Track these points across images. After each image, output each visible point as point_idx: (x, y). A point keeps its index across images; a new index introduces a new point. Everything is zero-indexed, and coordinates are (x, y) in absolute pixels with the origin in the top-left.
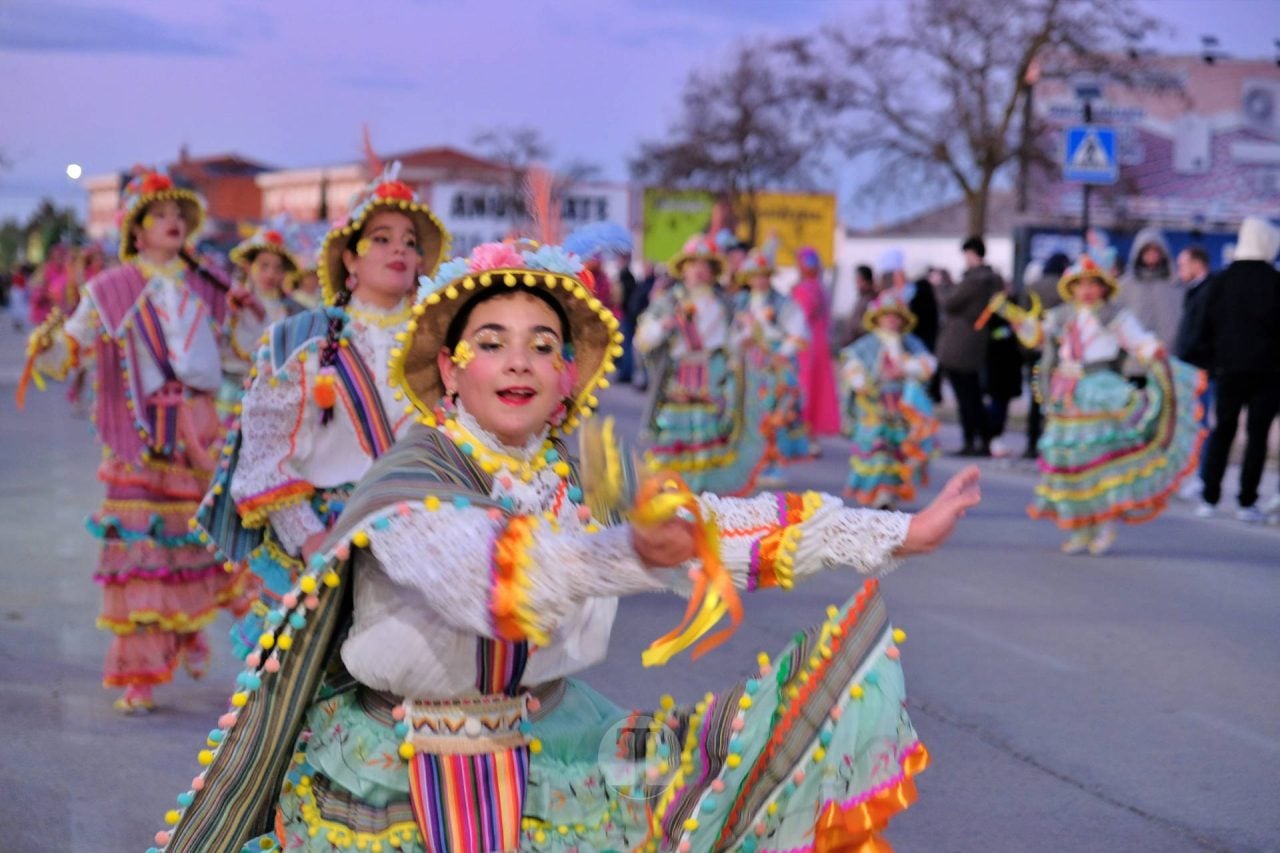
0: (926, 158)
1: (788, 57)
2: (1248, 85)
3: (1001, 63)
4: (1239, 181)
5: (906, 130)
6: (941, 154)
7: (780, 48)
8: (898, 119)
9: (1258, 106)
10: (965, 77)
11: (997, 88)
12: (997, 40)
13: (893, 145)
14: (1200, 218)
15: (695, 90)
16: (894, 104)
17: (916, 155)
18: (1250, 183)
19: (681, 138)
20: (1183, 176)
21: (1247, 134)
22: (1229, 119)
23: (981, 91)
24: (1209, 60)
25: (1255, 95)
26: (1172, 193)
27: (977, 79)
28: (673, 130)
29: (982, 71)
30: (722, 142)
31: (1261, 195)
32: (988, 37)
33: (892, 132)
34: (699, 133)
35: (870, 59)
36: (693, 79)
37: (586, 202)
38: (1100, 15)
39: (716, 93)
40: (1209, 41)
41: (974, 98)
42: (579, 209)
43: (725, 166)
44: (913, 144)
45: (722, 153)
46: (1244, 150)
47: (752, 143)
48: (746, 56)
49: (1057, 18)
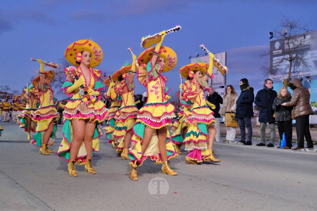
35: (58, 75)
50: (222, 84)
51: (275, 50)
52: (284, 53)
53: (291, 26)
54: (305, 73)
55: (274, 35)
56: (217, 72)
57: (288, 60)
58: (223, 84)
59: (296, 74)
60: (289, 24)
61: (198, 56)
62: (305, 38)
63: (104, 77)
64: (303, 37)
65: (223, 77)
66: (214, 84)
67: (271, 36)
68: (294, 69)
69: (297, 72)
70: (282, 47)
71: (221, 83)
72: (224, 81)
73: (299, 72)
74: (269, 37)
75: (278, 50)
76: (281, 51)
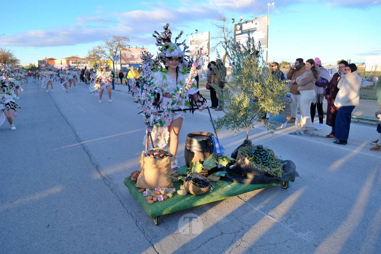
0: (108, 58)
1: (99, 48)
5: (106, 55)
6: (110, 57)
7: (98, 47)
8: (105, 54)
10: (111, 50)
12: (113, 47)
13: (105, 57)
14: (137, 63)
15: (89, 51)
16: (105, 53)
17: (107, 58)
19: (88, 56)
22: (139, 53)
24: (137, 48)
26: (135, 60)
28: (87, 55)
29: (112, 50)
30: (93, 56)
33: (105, 55)
34: (90, 55)
36: (89, 50)
37: (86, 62)
38: (123, 44)
39: (91, 52)
41: (112, 52)
42: (85, 63)
43: (93, 59)
44: (107, 57)
45: (92, 57)
47: (95, 56)
48: (94, 48)
51: (237, 31)
52: (242, 33)
53: (224, 20)
55: (235, 20)
56: (204, 46)
61: (192, 34)
62: (252, 23)
65: (207, 49)
66: (202, 54)
70: (241, 29)
72: (208, 52)
74: (232, 22)
75: (239, 30)
76: (240, 32)
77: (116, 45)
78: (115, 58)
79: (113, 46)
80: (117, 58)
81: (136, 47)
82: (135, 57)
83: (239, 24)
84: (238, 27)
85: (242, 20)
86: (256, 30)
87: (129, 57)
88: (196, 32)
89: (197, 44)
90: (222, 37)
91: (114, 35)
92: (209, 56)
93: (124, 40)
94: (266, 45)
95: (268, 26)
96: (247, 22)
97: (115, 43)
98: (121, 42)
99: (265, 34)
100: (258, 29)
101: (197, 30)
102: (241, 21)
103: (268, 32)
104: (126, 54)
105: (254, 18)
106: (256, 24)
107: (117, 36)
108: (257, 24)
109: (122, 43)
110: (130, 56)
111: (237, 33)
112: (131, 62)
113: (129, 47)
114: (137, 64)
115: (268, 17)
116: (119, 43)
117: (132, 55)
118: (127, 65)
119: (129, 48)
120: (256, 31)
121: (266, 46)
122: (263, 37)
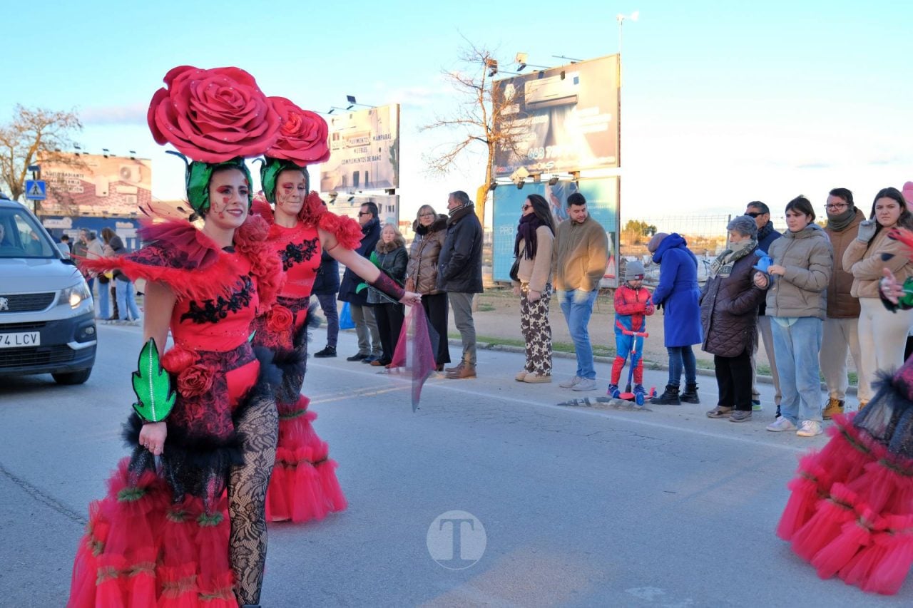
2: (122, 166)
3: (19, 156)
4: (120, 200)
9: (125, 173)
11: (18, 166)
12: (15, 149)
14: (105, 212)
18: (125, 200)
20: (99, 197)
21: (122, 183)
22: (115, 178)
23: (11, 167)
24: (106, 157)
25: (124, 169)
26: (96, 204)
27: (9, 163)
29: (11, 159)
31: (128, 205)
32: (12, 148)
40: (107, 150)
41: (8, 169)
46: (121, 189)
49: (41, 140)
50: (390, 186)
51: (506, 104)
52: (524, 113)
53: (484, 59)
54: (567, 164)
55: (499, 68)
56: (379, 154)
57: (483, 140)
58: (392, 183)
59: (548, 164)
60: (479, 56)
61: (332, 113)
62: (563, 77)
63: (103, 158)
64: (560, 76)
65: (391, 166)
66: (372, 183)
67: (492, 71)
68: (545, 152)
69: (550, 159)
71: (386, 183)
72: (395, 177)
73: (555, 160)
74: (487, 73)
75: (511, 103)
76: (516, 108)
77: (25, 143)
78: (32, 191)
79: (17, 144)
80: (39, 191)
81: (103, 153)
82: (99, 193)
83: (512, 80)
84: (510, 91)
85: (524, 66)
86: (576, 103)
87: (77, 189)
88: (349, 104)
89: (353, 149)
90: (475, 119)
91: (18, 104)
92: (397, 192)
93: (61, 126)
94: (614, 155)
95: (619, 90)
96: (541, 75)
97: (24, 133)
98: (47, 129)
99: (609, 117)
100: (581, 99)
101: (351, 99)
102: (519, 70)
103: (619, 110)
104: (66, 178)
105: (569, 63)
106: (576, 81)
107: (34, 110)
108: (580, 80)
109: (50, 137)
110: (78, 186)
111: (506, 111)
112: (83, 208)
113: (77, 151)
114: (104, 218)
115: (618, 60)
116: (40, 135)
117: (84, 184)
118: (66, 220)
119: (77, 155)
120: (575, 108)
121: (613, 159)
122: (604, 128)
